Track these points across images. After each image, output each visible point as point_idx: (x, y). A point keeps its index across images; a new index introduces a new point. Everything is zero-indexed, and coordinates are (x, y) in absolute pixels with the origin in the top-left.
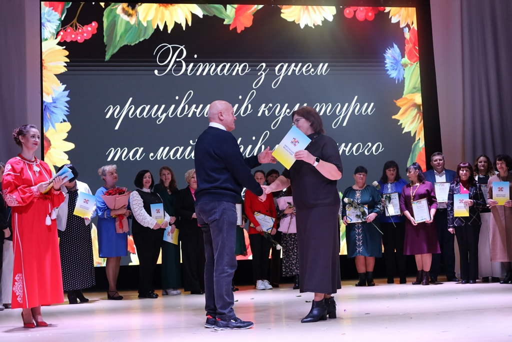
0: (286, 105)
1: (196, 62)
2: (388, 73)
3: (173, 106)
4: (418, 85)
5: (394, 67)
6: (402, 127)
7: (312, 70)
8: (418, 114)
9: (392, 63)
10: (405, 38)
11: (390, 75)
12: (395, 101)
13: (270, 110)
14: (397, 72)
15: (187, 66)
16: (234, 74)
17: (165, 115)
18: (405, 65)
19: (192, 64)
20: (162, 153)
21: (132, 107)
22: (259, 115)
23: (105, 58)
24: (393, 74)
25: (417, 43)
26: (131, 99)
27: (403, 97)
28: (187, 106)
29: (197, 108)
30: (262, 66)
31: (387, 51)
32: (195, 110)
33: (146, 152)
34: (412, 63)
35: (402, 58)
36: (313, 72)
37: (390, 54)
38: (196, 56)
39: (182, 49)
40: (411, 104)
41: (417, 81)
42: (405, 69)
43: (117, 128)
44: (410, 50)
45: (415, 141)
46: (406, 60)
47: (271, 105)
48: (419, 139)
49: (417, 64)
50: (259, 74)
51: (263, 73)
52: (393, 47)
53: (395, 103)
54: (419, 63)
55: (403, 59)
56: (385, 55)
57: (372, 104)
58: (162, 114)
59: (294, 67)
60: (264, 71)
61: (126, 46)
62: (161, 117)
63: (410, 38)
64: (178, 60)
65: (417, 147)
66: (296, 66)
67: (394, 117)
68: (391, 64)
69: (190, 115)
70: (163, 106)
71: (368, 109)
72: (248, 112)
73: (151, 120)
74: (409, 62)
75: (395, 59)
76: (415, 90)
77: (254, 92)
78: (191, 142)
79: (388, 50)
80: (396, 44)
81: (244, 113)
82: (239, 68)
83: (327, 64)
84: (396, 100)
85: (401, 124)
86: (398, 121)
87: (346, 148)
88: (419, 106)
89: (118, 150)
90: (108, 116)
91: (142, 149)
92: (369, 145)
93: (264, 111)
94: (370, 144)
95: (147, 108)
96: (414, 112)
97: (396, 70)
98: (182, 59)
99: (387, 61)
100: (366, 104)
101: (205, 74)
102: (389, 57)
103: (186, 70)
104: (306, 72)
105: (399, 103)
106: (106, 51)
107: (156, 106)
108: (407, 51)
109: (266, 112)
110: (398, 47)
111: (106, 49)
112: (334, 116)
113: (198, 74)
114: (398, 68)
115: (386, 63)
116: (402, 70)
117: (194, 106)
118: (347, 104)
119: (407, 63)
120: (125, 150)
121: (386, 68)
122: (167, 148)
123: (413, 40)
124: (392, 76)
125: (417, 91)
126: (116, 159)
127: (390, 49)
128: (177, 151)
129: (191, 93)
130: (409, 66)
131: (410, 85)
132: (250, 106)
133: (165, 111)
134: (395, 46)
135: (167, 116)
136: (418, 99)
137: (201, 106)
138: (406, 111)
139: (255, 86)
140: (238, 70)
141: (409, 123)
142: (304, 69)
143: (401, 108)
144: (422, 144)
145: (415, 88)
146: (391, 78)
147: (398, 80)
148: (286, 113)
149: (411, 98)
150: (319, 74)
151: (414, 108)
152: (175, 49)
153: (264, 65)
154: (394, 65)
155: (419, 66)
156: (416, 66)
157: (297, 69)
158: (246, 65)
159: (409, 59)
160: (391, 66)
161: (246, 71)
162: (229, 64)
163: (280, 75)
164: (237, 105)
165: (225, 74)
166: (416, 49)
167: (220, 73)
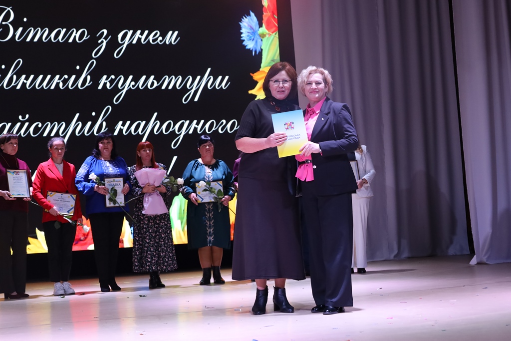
0: (131, 77)
1: (26, 27)
2: (244, 43)
4: (277, 57)
5: (251, 37)
7: (160, 38)
9: (248, 32)
10: (263, 6)
11: (246, 46)
12: (251, 74)
13: (112, 82)
14: (254, 42)
15: (15, 30)
16: (71, 41)
18: (263, 36)
19: (21, 29)
22: (100, 87)
24: (250, 45)
25: (276, 12)
27: (261, 70)
28: (15, 77)
29: (27, 79)
30: (103, 33)
31: (243, 20)
32: (25, 81)
34: (271, 33)
35: (259, 27)
36: (161, 41)
37: (247, 23)
38: (25, 20)
39: (9, 11)
41: (276, 53)
42: (263, 39)
44: (268, 20)
46: (263, 30)
47: (113, 77)
49: (275, 34)
50: (99, 41)
51: (104, 40)
52: (250, 16)
53: (252, 77)
54: (277, 34)
55: (261, 28)
56: (240, 23)
57: (227, 78)
59: (140, 34)
60: (106, 38)
63: (268, 6)
64: (4, 23)
66: (142, 34)
67: (250, 92)
68: (247, 34)
69: (18, 87)
71: (222, 83)
72: (87, 85)
74: (267, 32)
75: (252, 28)
77: (93, 62)
78: (20, 117)
79: (244, 18)
80: (253, 12)
81: (82, 86)
82: (76, 35)
83: (176, 33)
84: (253, 73)
86: (255, 96)
87: (198, 125)
92: (223, 123)
93: (105, 84)
94: (224, 121)
97: (253, 40)
98: (9, 23)
99: (243, 30)
100: (220, 77)
101: (36, 40)
102: (245, 26)
103: (14, 35)
104: (154, 41)
105: (256, 76)
108: (265, 20)
109: (108, 85)
110: (255, 15)
112: (185, 90)
113: (28, 40)
114: (255, 39)
115: (242, 33)
116: (260, 40)
117: (24, 76)
118: (199, 77)
119: (265, 33)
121: (242, 39)
123: (272, 8)
127: (246, 18)
128: (3, 127)
129: (19, 61)
130: (267, 36)
131: (269, 57)
132: (89, 77)
134: (252, 14)
137: (32, 76)
139: (95, 55)
140: (75, 36)
142: (151, 38)
143: (257, 83)
145: (273, 60)
146: (247, 49)
147: (256, 51)
148: (131, 86)
150: (167, 43)
153: (105, 31)
154: (251, 35)
155: (278, 37)
156: (274, 37)
157: (143, 38)
158: (84, 31)
159: (268, 28)
160: (248, 36)
161: (84, 38)
162: (65, 30)
163: (124, 43)
164: (74, 77)
165: (60, 41)
166: (275, 18)
167: (54, 40)
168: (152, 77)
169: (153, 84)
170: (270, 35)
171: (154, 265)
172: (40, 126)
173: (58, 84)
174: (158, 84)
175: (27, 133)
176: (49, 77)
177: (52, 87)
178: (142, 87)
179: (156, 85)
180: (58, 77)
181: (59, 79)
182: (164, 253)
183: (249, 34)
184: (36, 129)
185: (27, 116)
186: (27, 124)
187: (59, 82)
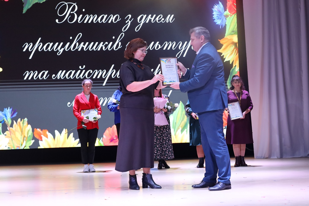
1: (84, 14)
2: (215, 21)
3: (68, 44)
4: (236, 29)
5: (219, 17)
6: (224, 58)
7: (163, 19)
8: (235, 49)
9: (217, 14)
11: (216, 23)
12: (219, 40)
14: (221, 20)
15: (78, 17)
16: (110, 22)
17: (63, 49)
18: (227, 16)
19: (81, 16)
20: (61, 75)
21: (41, 44)
23: (23, 12)
24: (218, 22)
25: (235, 2)
26: (40, 39)
27: (225, 37)
28: (77, 44)
29: (84, 45)
30: (129, 17)
31: (214, 7)
33: (50, 74)
34: (232, 15)
35: (225, 11)
36: (163, 21)
37: (217, 9)
38: (84, 10)
39: (74, 5)
40: (231, 42)
41: (235, 27)
42: (227, 18)
43: (30, 58)
44: (230, 6)
45: (232, 67)
46: (227, 12)
48: (236, 66)
49: (235, 15)
50: (127, 22)
51: (129, 21)
52: (219, 4)
53: (219, 42)
55: (226, 12)
56: (213, 9)
58: (61, 49)
59: (151, 17)
60: (130, 20)
61: (37, 4)
62: (60, 51)
64: (71, 12)
65: (234, 72)
66: (152, 17)
68: (217, 15)
69: (79, 50)
70: (62, 44)
72: (119, 48)
73: (54, 53)
74: (229, 14)
75: (219, 12)
76: (233, 33)
77: (123, 34)
78: (80, 67)
79: (215, 5)
80: (221, 2)
81: (116, 48)
82: (113, 18)
83: (173, 16)
84: (220, 40)
85: (223, 56)
86: (221, 54)
88: (236, 43)
89: (31, 72)
90: (24, 50)
91: (47, 72)
95: (51, 44)
96: (232, 48)
97: (220, 19)
98: (75, 12)
99: (214, 13)
101: (90, 22)
102: (215, 10)
103: (77, 20)
104: (159, 21)
105: (222, 41)
106: (23, 7)
107: (57, 44)
108: (228, 6)
110: (222, 4)
111: (24, 6)
112: (177, 50)
113: (85, 22)
114: (222, 18)
115: (213, 15)
116: (225, 19)
117: (83, 43)
118: (186, 42)
119: (228, 15)
120: (36, 72)
121: (213, 18)
122: (64, 71)
124: (217, 23)
125: (234, 34)
126: (30, 78)
127: (216, 5)
128: (71, 73)
129: (80, 34)
130: (229, 16)
131: (230, 30)
132: (120, 43)
133: (63, 46)
134: (220, 3)
135: (64, 50)
136: (235, 39)
137: (87, 43)
138: (227, 47)
139: (124, 30)
140: (112, 19)
141: (228, 55)
142: (157, 19)
143: (223, 45)
144: (237, 69)
145: (233, 31)
146: (217, 25)
147: (222, 26)
149: (231, 38)
150: (167, 22)
151: (233, 45)
152: (70, 6)
153: (130, 16)
154: (219, 16)
155: (236, 17)
156: (234, 16)
157: (153, 19)
158: (117, 16)
159: (230, 12)
160: (217, 17)
161: (118, 20)
162: (106, 15)
163: (141, 23)
164: (111, 43)
165: (104, 22)
166: (235, 5)
167: (100, 21)
168: (158, 42)
169: (158, 47)
170: (231, 15)
171: (159, 156)
172: (91, 72)
173: (102, 47)
174: (161, 47)
175: (84, 76)
176: (97, 43)
177: (99, 50)
178: (151, 48)
179: (160, 47)
180: (102, 43)
181: (103, 45)
182: (165, 149)
183: (218, 15)
184: (89, 74)
185: (84, 66)
186: (84, 71)
187: (103, 47)
